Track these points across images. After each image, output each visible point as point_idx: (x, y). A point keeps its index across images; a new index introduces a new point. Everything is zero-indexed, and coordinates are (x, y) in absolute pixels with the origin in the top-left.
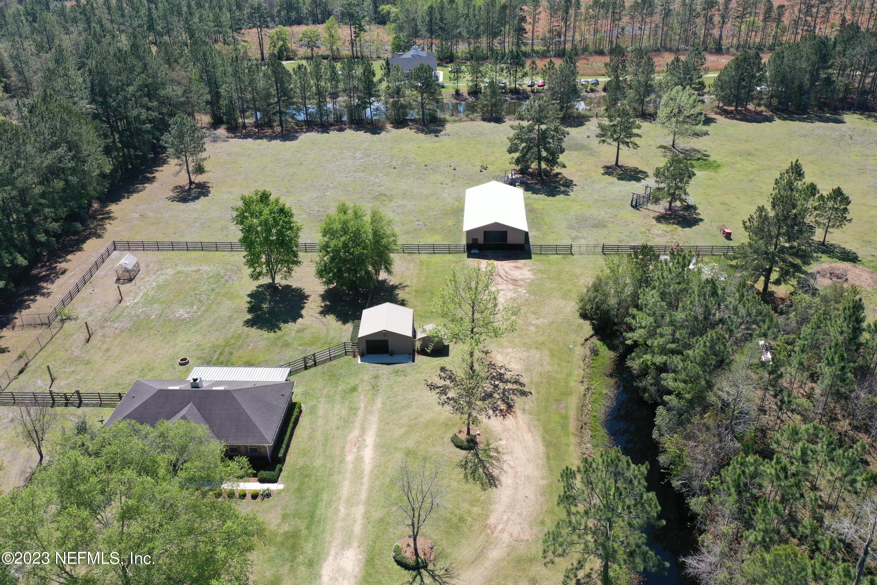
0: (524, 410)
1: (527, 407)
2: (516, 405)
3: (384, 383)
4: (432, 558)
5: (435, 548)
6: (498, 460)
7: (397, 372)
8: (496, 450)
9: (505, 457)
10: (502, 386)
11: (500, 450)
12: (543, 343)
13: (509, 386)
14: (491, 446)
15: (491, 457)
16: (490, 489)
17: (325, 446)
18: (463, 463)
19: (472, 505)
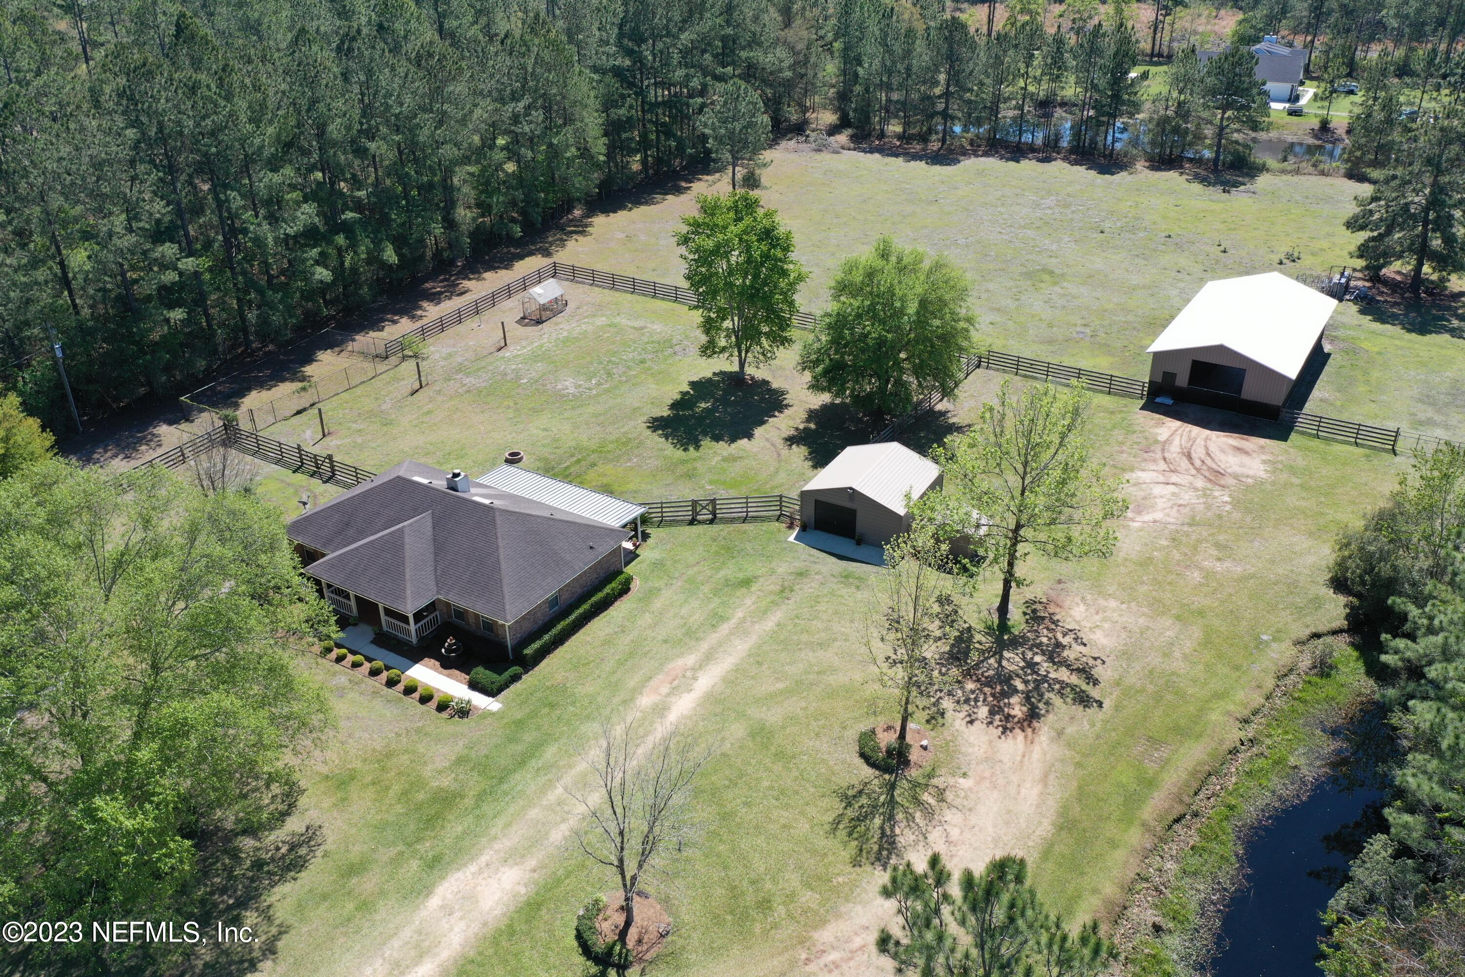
0: (1060, 733)
1: (1070, 730)
2: (1051, 717)
3: (808, 588)
4: (648, 957)
5: (669, 938)
6: (929, 813)
7: (846, 577)
8: (940, 795)
9: (949, 815)
10: (1045, 667)
11: (949, 796)
12: (1201, 613)
13: (1063, 674)
14: (934, 781)
15: (918, 802)
16: (868, 868)
17: (621, 663)
18: (850, 793)
19: (808, 885)
